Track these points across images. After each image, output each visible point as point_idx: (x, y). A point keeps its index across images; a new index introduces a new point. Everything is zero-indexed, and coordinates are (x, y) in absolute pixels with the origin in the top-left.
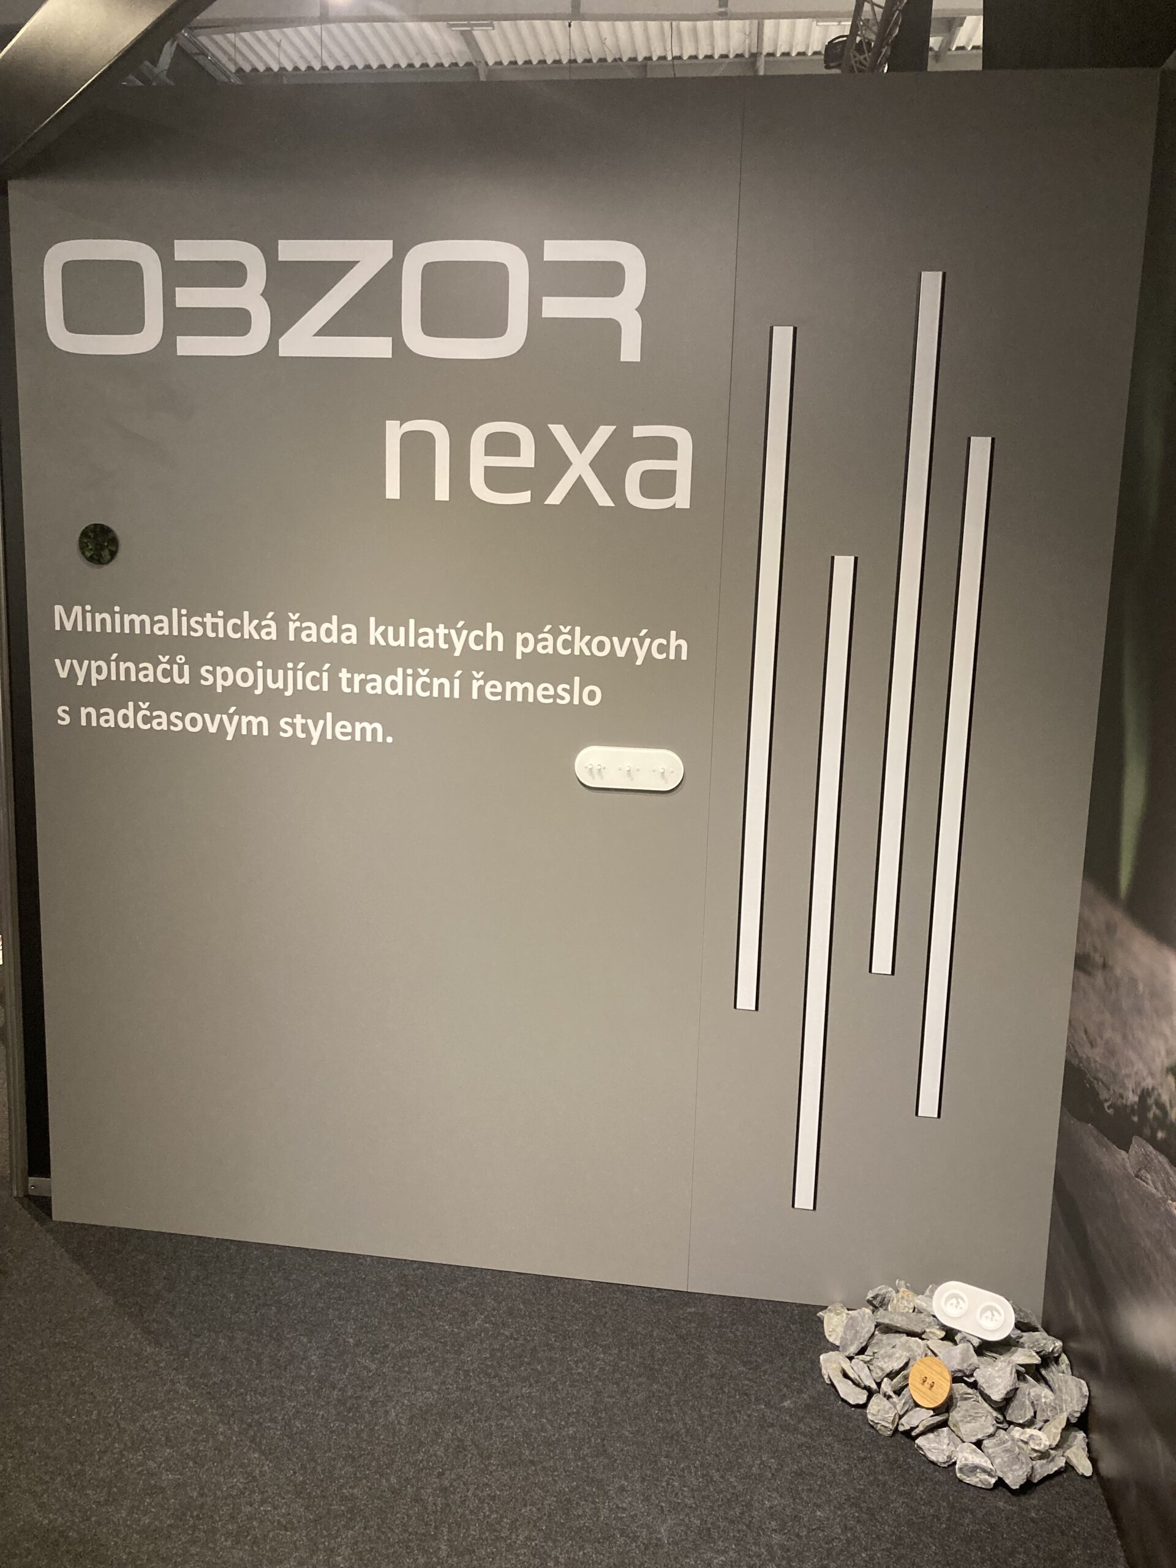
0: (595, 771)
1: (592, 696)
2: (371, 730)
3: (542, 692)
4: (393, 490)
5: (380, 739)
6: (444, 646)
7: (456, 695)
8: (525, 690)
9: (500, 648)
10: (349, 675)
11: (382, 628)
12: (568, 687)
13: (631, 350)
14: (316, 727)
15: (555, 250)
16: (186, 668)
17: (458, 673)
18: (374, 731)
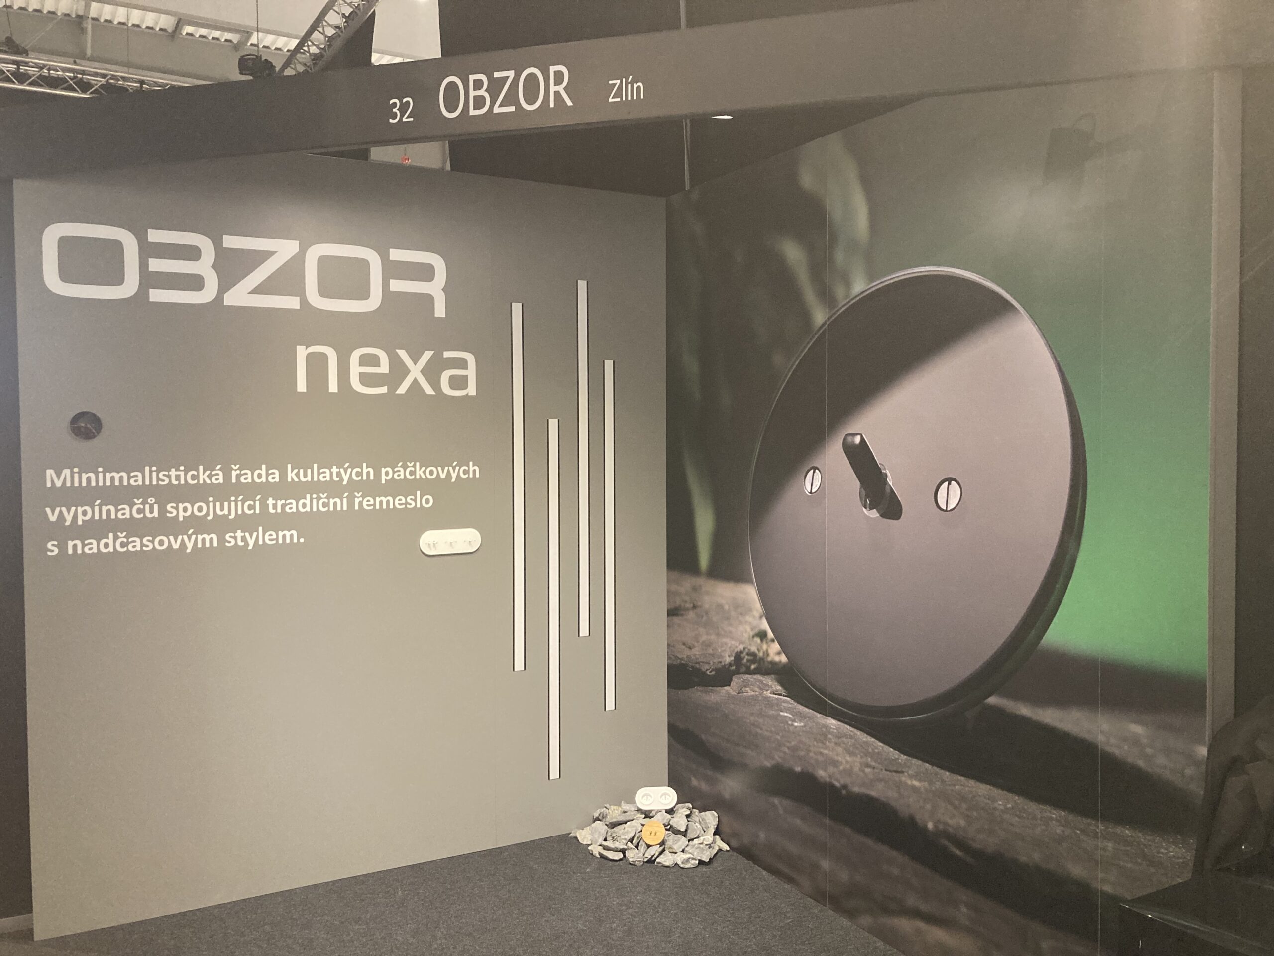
0: (432, 545)
1: (427, 501)
2: (290, 535)
3: (398, 502)
4: (302, 387)
5: (295, 540)
6: (336, 479)
7: (345, 508)
8: (388, 502)
9: (372, 478)
10: (274, 502)
11: (296, 471)
12: (413, 497)
13: (440, 311)
14: (251, 537)
15: (396, 255)
16: (156, 507)
17: (346, 495)
18: (292, 536)
